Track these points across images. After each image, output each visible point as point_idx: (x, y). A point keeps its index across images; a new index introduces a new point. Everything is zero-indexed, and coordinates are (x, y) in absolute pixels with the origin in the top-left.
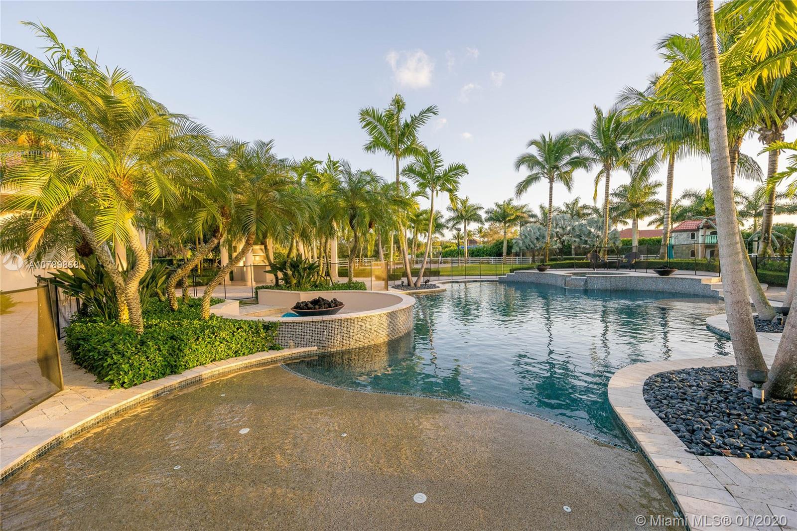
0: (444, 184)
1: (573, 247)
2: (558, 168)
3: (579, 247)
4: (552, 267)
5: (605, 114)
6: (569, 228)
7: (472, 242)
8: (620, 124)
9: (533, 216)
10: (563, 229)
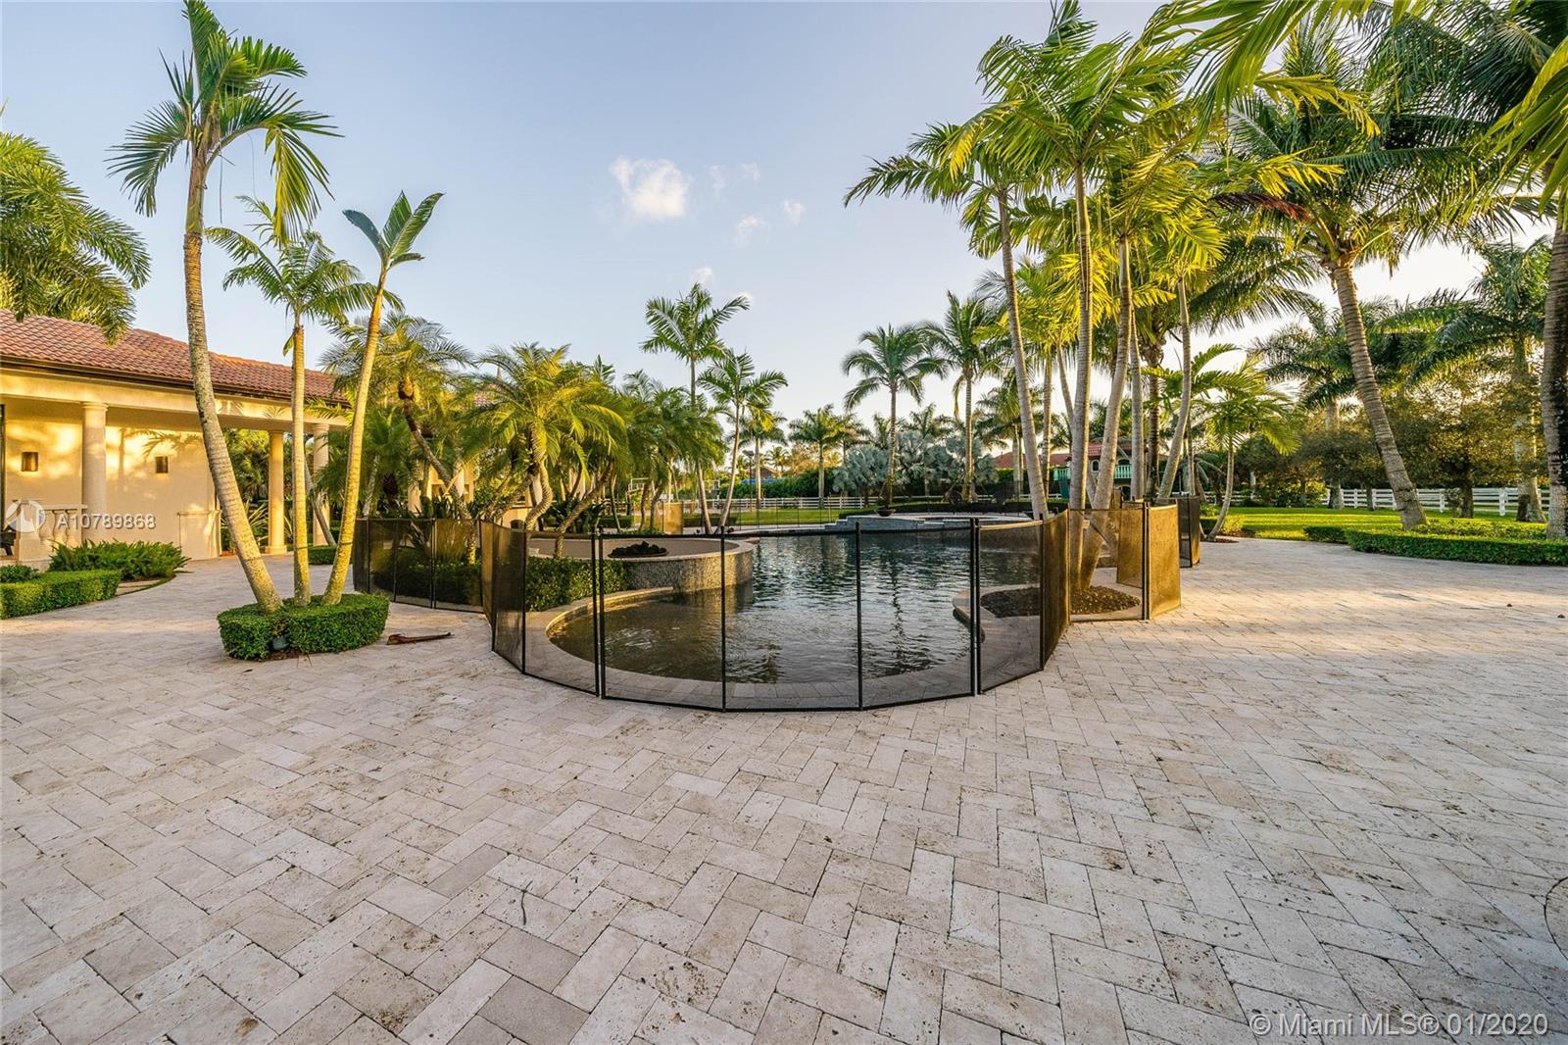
0: (753, 397)
1: (926, 482)
2: (902, 374)
3: (936, 482)
4: (900, 510)
5: (963, 303)
6: (919, 452)
7: (765, 472)
8: (982, 317)
9: (864, 432)
10: (911, 454)
